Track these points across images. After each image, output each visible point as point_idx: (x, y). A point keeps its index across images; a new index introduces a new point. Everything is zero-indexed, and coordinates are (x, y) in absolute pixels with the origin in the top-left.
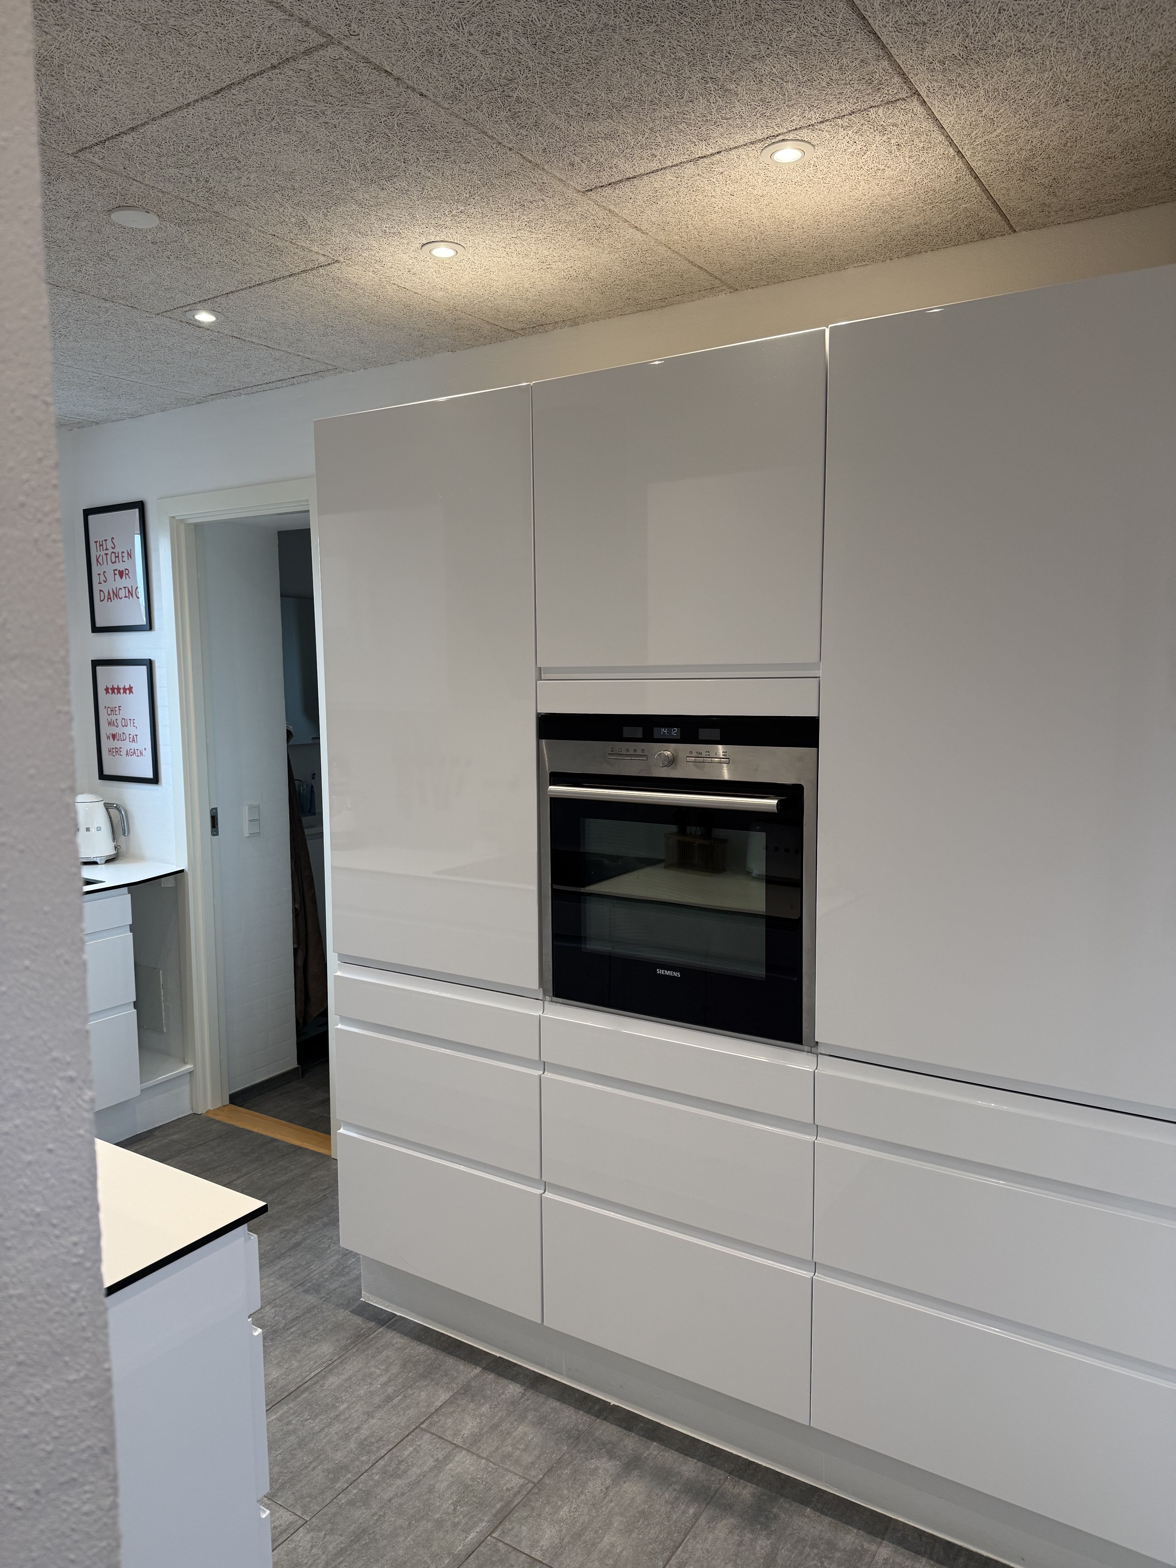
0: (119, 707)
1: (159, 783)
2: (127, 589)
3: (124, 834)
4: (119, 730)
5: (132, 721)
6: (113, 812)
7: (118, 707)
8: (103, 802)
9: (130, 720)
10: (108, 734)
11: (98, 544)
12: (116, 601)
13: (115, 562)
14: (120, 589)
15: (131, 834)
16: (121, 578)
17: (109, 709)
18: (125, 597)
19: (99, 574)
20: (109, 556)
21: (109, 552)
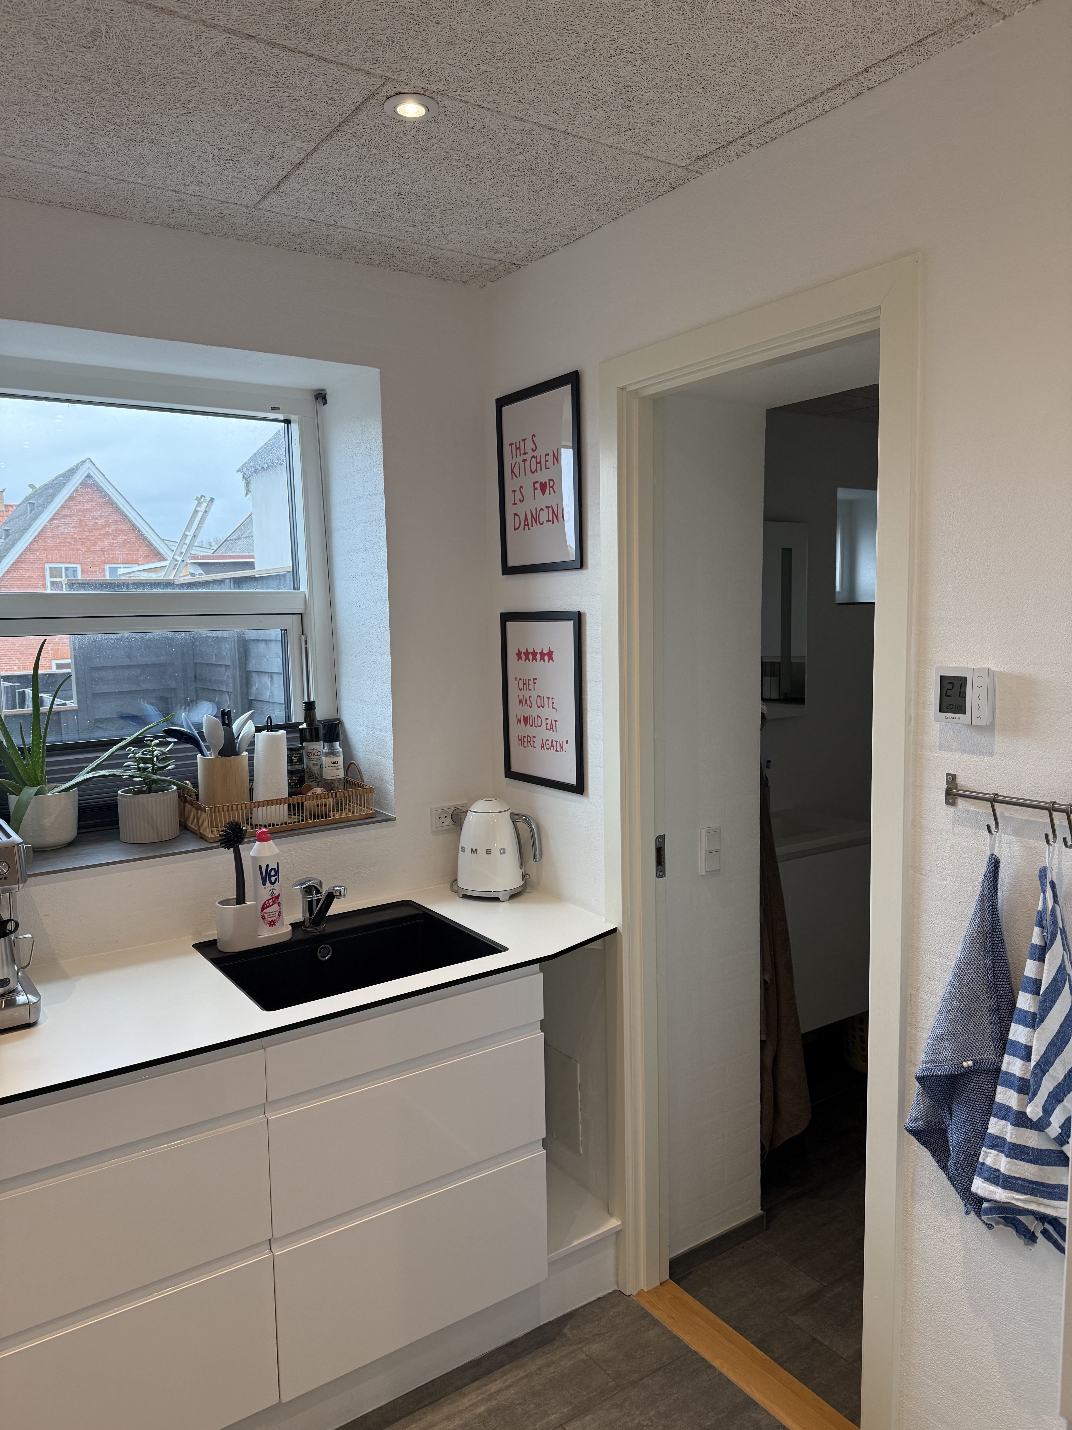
0: (535, 679)
1: (584, 793)
2: (550, 509)
3: (535, 858)
4: (534, 712)
5: (550, 700)
6: (521, 826)
7: (532, 680)
8: (509, 812)
9: (548, 698)
10: (519, 717)
11: (514, 447)
12: (536, 528)
13: (536, 470)
14: (542, 509)
15: (544, 859)
16: (543, 493)
17: (521, 682)
18: (548, 521)
19: (514, 491)
20: (527, 463)
21: (528, 457)
